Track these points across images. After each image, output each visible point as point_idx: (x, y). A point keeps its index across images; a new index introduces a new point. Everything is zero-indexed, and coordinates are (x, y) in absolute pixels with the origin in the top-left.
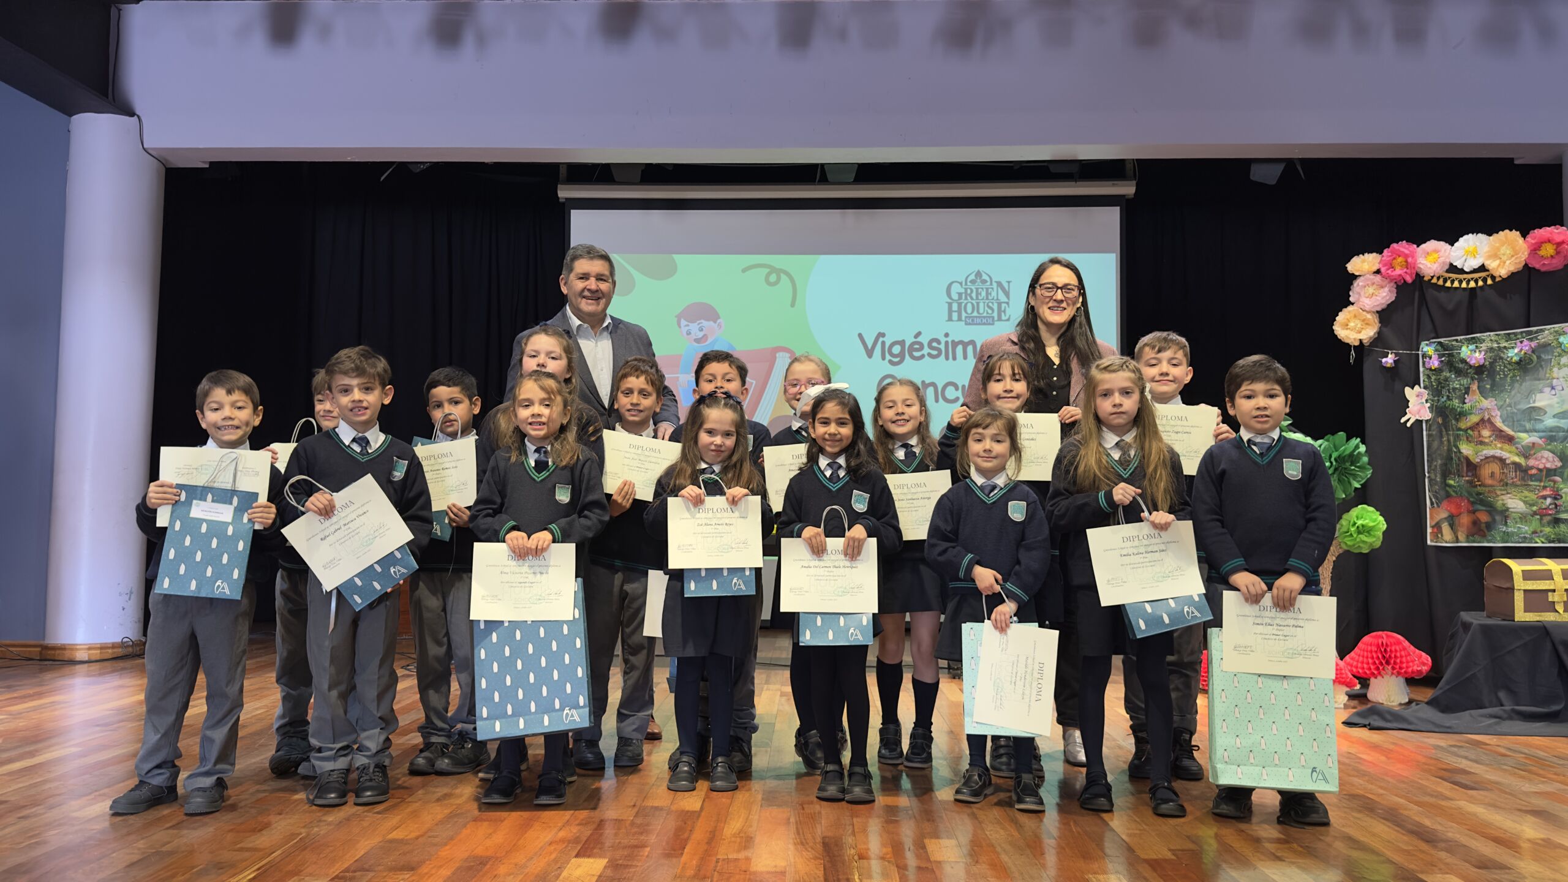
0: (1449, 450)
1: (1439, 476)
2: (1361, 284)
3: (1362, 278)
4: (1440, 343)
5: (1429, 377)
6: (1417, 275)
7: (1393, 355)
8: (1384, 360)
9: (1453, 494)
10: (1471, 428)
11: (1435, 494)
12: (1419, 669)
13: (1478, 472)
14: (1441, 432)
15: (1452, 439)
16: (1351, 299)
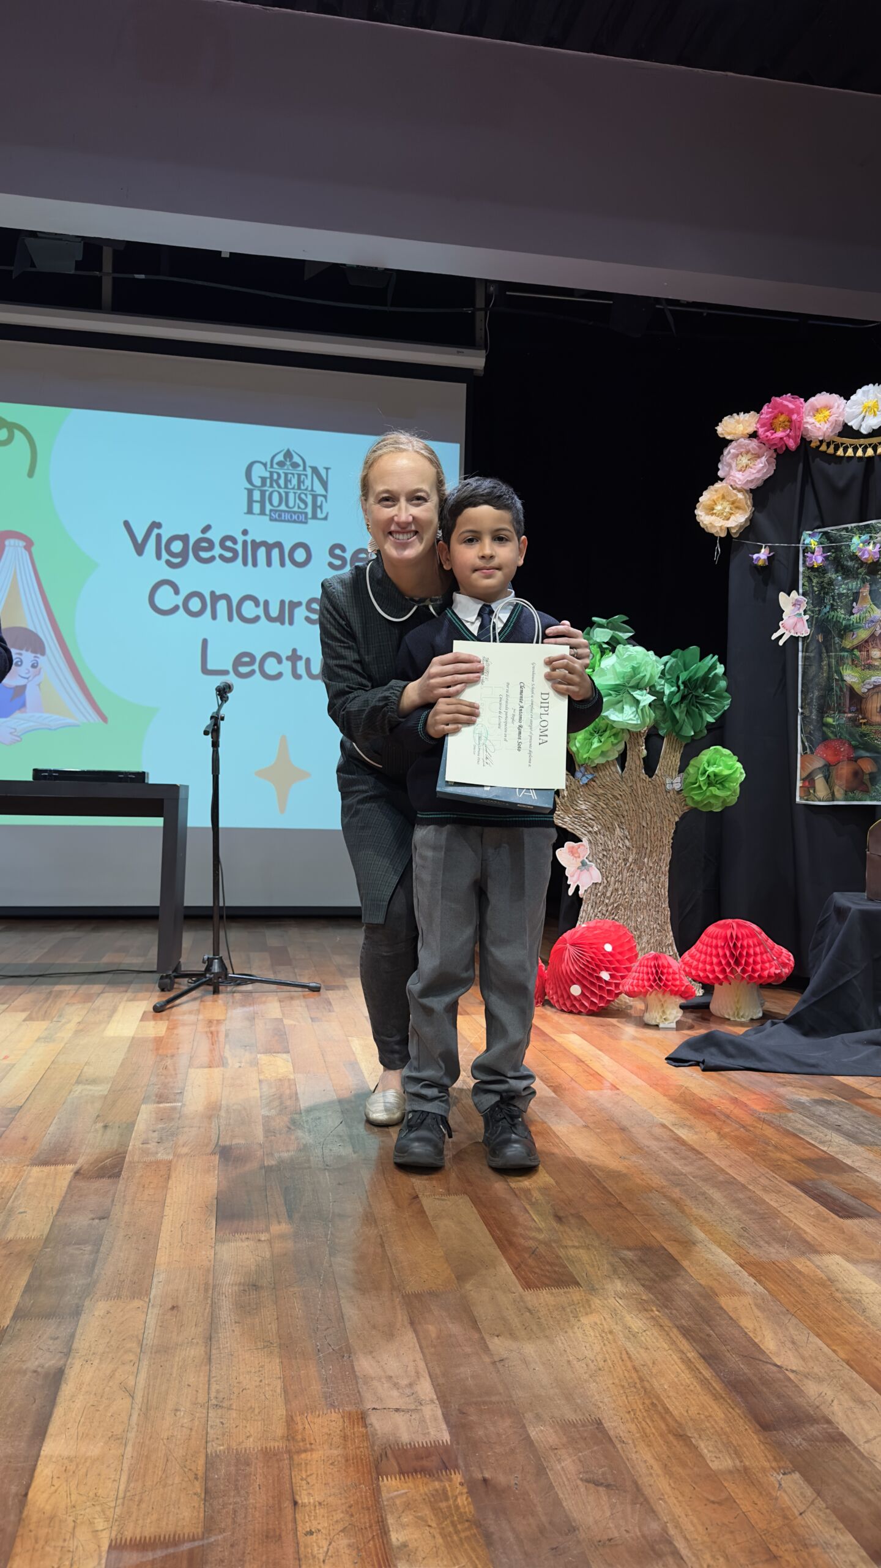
0: (830, 678)
1: (814, 712)
2: (732, 451)
3: (734, 444)
4: (825, 534)
5: (810, 580)
6: (803, 439)
7: (768, 550)
8: (755, 556)
9: (831, 735)
10: (859, 647)
11: (808, 736)
12: (778, 971)
13: (863, 706)
14: (820, 654)
15: (833, 661)
16: (720, 474)
